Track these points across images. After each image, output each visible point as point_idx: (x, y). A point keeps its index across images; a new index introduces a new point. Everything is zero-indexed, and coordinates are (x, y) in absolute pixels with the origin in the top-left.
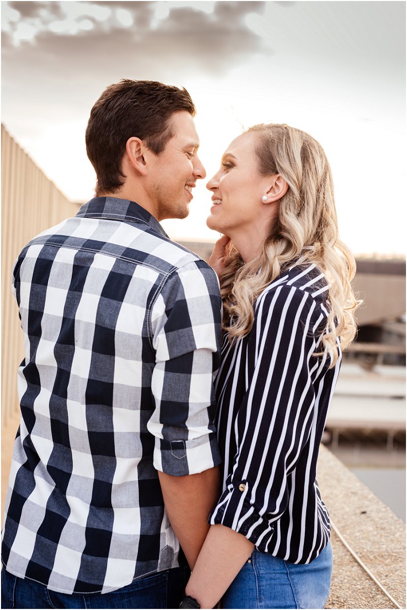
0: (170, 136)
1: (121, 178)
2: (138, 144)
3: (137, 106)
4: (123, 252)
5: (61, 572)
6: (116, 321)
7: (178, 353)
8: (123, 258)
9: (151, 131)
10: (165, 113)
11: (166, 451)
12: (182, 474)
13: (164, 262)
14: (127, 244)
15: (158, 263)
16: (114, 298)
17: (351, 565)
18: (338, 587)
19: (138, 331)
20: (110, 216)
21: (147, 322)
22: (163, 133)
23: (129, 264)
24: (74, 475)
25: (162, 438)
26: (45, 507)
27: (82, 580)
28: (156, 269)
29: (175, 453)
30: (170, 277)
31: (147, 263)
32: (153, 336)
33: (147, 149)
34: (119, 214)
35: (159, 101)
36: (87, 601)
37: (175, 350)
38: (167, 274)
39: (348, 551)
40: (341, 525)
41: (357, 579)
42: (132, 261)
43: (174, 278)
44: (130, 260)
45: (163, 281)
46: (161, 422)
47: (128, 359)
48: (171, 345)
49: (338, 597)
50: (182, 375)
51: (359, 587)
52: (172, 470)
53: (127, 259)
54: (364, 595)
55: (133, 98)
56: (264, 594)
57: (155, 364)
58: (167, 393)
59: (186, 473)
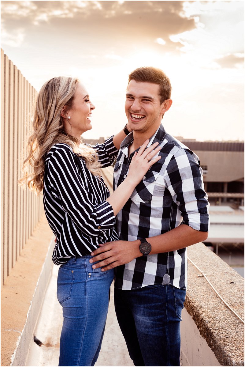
18: (218, 321)
51: (229, 321)
54: (232, 324)
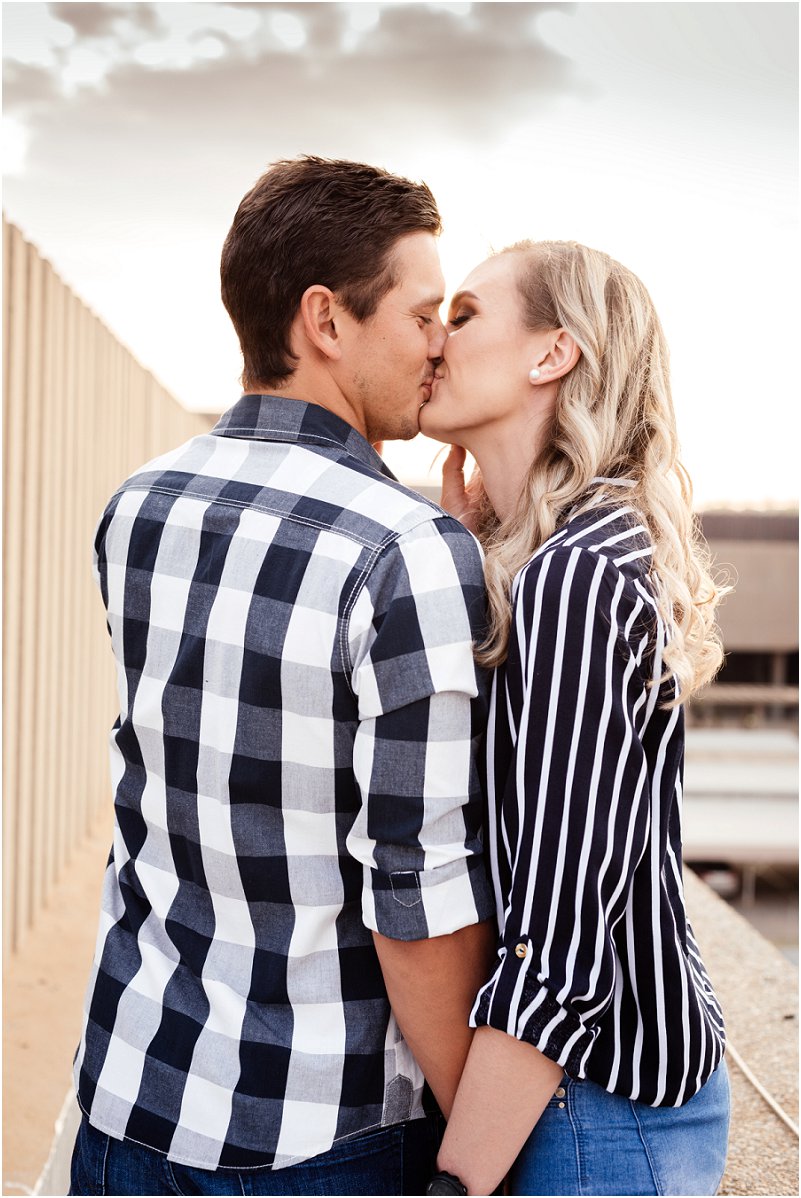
0: (390, 284)
1: (288, 360)
2: (326, 299)
3: (328, 222)
4: (294, 505)
5: (194, 1128)
6: (283, 642)
7: (399, 700)
8: (293, 517)
9: (351, 274)
10: (383, 239)
11: (383, 892)
12: (414, 937)
13: (372, 523)
14: (302, 490)
15: (360, 526)
16: (278, 596)
17: (762, 1117)
19: (324, 660)
20: (271, 433)
21: (340, 643)
22: (376, 280)
23: (306, 529)
24: (218, 941)
25: (375, 867)
26: (161, 1002)
27: (234, 1143)
28: (357, 539)
29: (399, 895)
30: (384, 553)
31: (340, 526)
32: (352, 668)
33: (342, 309)
34: (286, 429)
35: (373, 214)
36: (245, 1182)
37: (393, 697)
38: (377, 547)
39: (757, 1091)
40: (742, 1042)
41: (774, 1145)
42: (311, 522)
43: (390, 555)
44: (307, 521)
45: (371, 562)
46: (371, 836)
47: (306, 715)
48: (384, 687)
49: (734, 1180)
50: (408, 745)
52: (396, 929)
53: (302, 520)
55: (321, 206)
56: (590, 1170)
57: (359, 722)
58: (380, 779)
59: (422, 934)
